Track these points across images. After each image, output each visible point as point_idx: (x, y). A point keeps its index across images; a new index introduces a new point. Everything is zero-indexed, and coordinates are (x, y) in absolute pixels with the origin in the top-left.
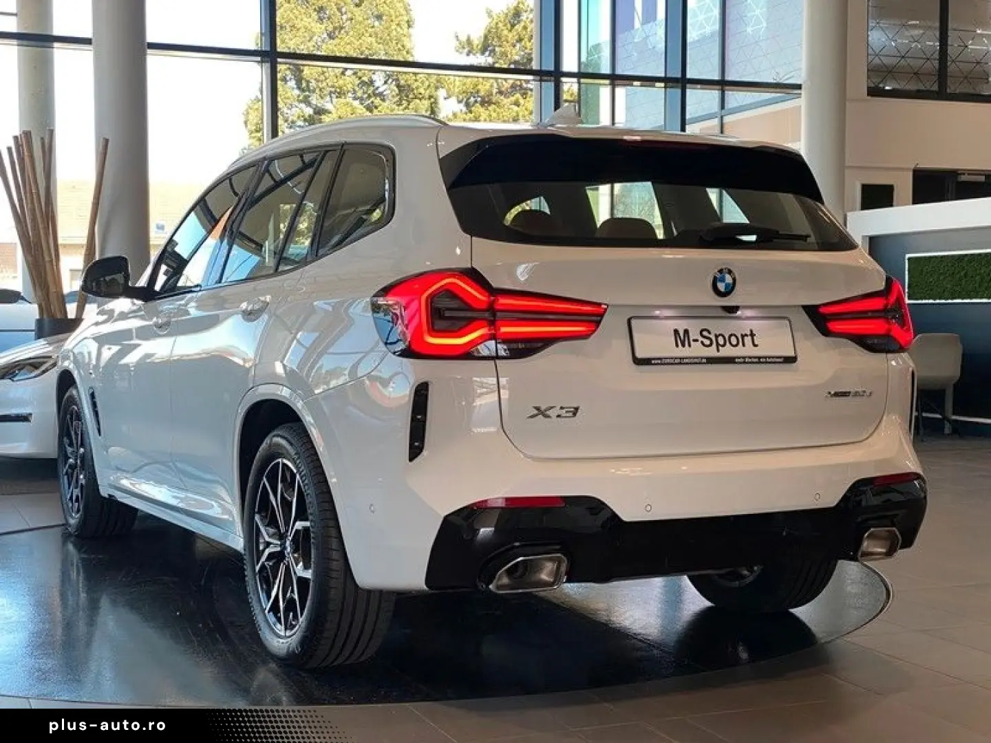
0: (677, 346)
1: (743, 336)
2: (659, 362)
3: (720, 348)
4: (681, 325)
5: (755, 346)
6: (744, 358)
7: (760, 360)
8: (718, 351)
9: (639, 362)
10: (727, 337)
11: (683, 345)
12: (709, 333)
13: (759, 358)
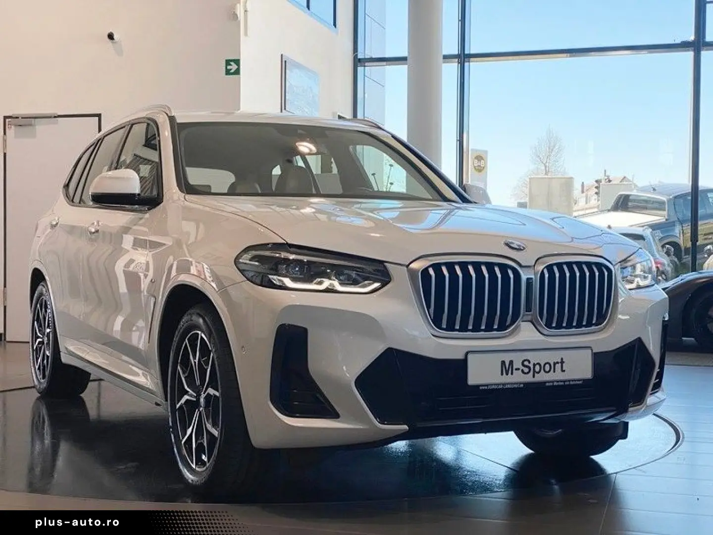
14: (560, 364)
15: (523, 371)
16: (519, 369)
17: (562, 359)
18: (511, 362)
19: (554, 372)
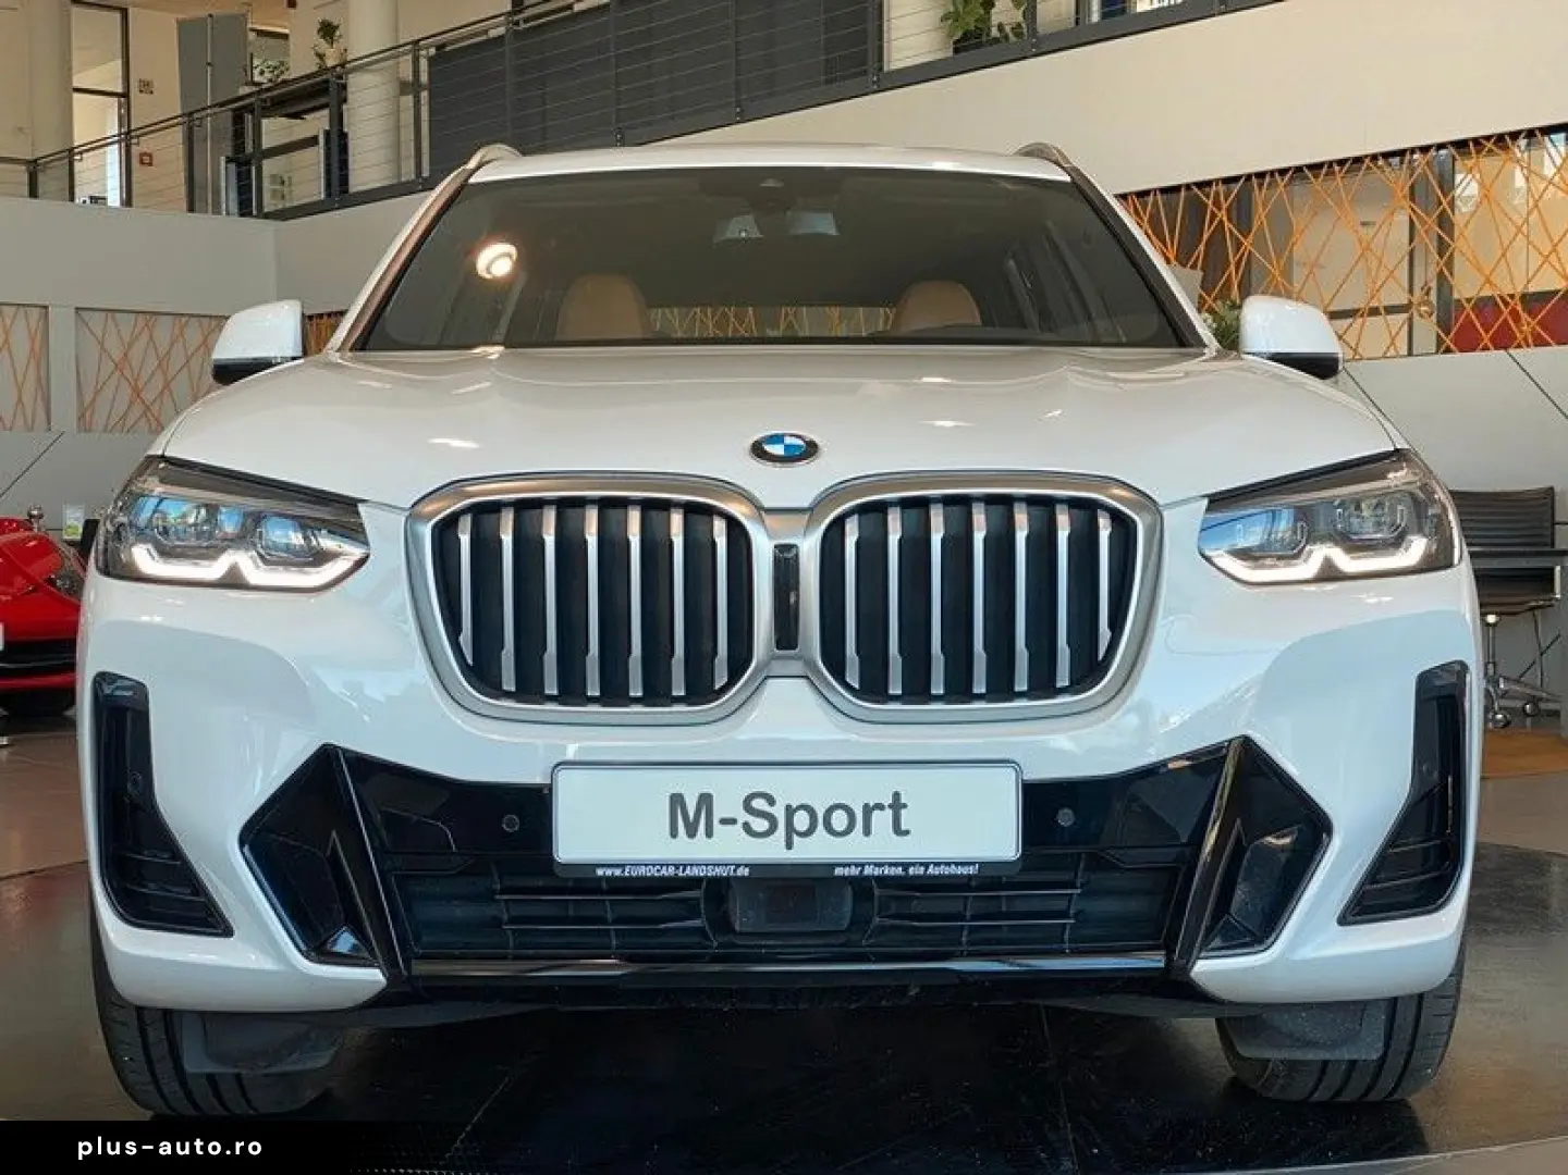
14: (889, 813)
15: (747, 827)
16: (733, 821)
17: (896, 795)
18: (705, 800)
19: (867, 831)
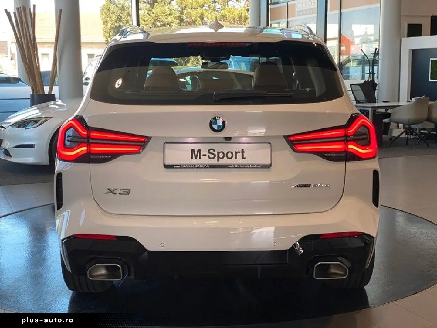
0: (192, 158)
1: (236, 153)
2: (179, 167)
3: (220, 159)
4: (196, 147)
5: (243, 158)
6: (235, 165)
7: (245, 166)
8: (218, 161)
9: (167, 167)
10: (225, 154)
11: (196, 158)
12: (214, 151)
13: (245, 165)
